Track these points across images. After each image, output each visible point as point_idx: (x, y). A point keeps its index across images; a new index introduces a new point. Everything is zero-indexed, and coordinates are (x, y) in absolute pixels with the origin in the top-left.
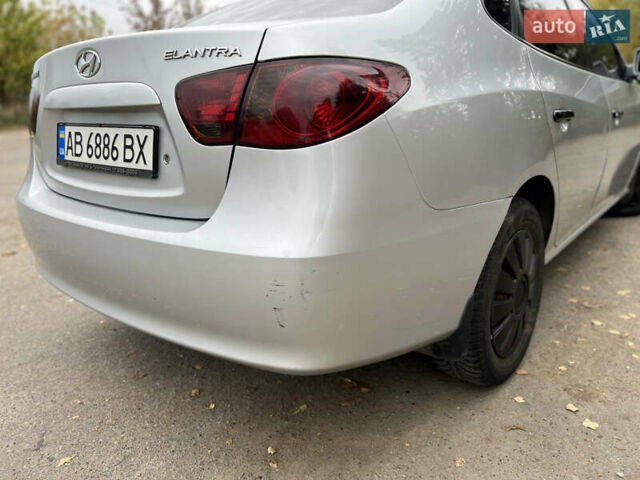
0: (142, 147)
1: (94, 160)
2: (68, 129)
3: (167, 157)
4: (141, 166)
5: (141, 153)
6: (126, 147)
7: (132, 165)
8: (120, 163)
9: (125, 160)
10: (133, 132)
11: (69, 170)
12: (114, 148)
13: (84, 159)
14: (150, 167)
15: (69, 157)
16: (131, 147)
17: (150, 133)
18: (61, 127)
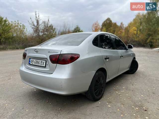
0: (44, 63)
1: (35, 64)
2: (31, 59)
3: (47, 65)
4: (43, 66)
5: (43, 64)
6: (41, 63)
7: (42, 65)
8: (40, 65)
9: (41, 65)
10: (42, 61)
11: (31, 65)
12: (39, 63)
13: (34, 64)
14: (45, 66)
15: (31, 63)
16: (42, 63)
17: (45, 61)
18: (30, 59)
